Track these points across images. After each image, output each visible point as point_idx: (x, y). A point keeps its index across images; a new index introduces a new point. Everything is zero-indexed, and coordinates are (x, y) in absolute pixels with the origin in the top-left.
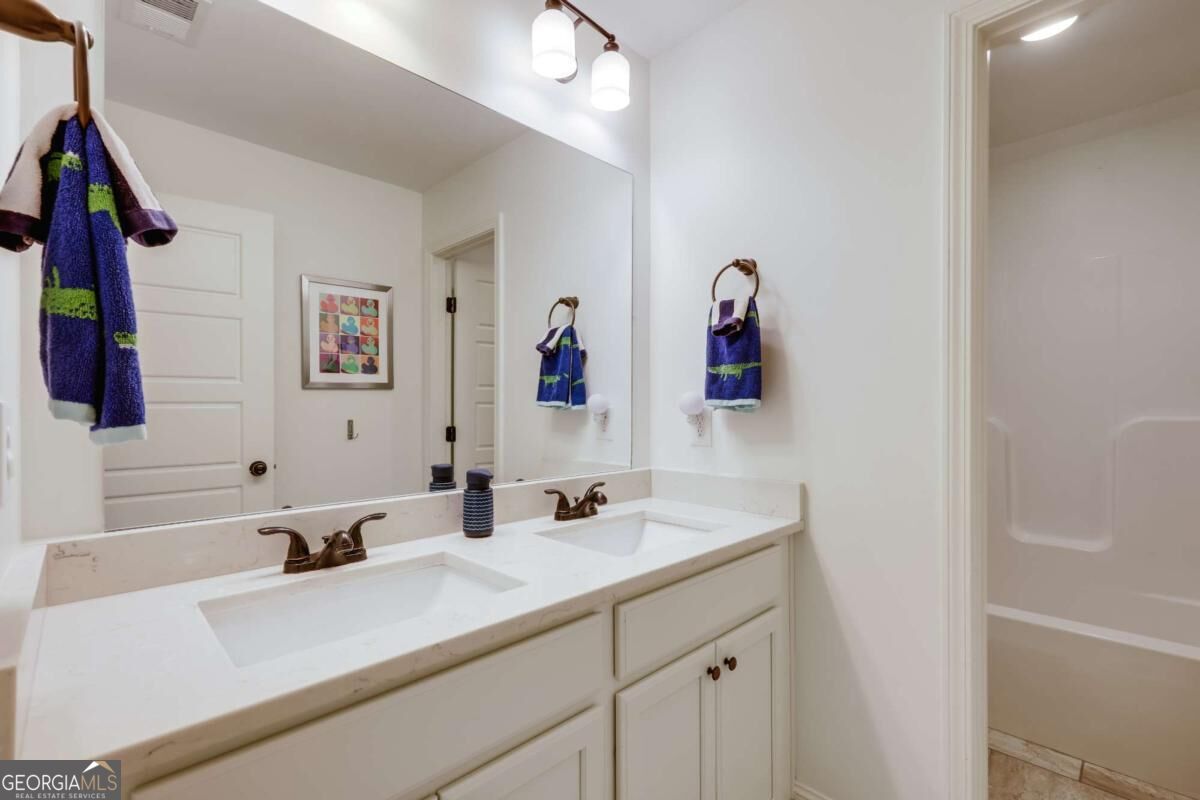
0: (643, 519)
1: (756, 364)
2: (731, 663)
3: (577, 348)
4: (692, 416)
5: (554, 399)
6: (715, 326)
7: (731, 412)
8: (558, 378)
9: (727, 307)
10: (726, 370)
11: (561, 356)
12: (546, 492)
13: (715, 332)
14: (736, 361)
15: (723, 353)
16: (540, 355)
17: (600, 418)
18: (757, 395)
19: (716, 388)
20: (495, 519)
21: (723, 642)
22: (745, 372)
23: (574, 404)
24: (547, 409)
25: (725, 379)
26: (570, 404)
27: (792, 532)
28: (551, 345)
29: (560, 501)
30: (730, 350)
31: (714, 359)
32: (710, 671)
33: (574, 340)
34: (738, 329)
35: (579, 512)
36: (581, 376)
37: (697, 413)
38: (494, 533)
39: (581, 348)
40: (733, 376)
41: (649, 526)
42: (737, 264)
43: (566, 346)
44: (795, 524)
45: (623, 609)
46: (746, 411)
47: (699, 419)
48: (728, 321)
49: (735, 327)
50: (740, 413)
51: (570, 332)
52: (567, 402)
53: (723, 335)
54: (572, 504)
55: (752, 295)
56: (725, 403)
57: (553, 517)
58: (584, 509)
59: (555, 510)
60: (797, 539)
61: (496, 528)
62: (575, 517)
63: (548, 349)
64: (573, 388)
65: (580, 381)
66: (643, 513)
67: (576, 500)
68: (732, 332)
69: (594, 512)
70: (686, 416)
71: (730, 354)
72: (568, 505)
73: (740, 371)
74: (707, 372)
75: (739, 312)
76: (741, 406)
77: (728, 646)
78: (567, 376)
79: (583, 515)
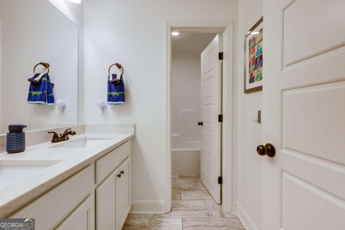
0: (86, 139)
1: (123, 93)
2: (123, 172)
3: (50, 82)
4: (101, 107)
5: (38, 100)
6: (111, 81)
7: (115, 105)
8: (40, 93)
9: (114, 76)
10: (114, 94)
11: (42, 85)
12: (48, 132)
13: (111, 82)
14: (117, 91)
15: (113, 89)
16: (29, 83)
17: (62, 108)
18: (124, 101)
19: (111, 98)
20: (26, 144)
21: (120, 167)
22: (120, 94)
23: (48, 103)
24: (32, 105)
25: (114, 96)
26: (47, 103)
27: (132, 136)
28: (37, 79)
29: (54, 136)
30: (115, 88)
31: (110, 90)
32: (118, 176)
33: (48, 79)
34: (118, 82)
35: (62, 139)
36: (52, 93)
37: (103, 106)
38: (25, 150)
39: (52, 82)
40: (117, 95)
41: (88, 141)
42: (117, 64)
43: (45, 81)
44: (133, 134)
45: (98, 161)
46: (120, 105)
47: (103, 108)
48: (115, 80)
49: (117, 82)
50: (118, 106)
51: (46, 76)
52: (45, 102)
53: (114, 83)
54: (59, 136)
55: (122, 74)
56: (114, 103)
57: (51, 142)
58: (65, 138)
59: (52, 139)
60: (133, 138)
61: (27, 148)
62: (61, 141)
63: (36, 81)
64: (48, 97)
65: (51, 95)
66: (86, 137)
67: (61, 135)
68: (116, 83)
69: (68, 139)
70: (99, 107)
71: (115, 89)
72: (58, 136)
73: (119, 94)
74: (108, 94)
75: (118, 78)
76: (118, 104)
77: (121, 168)
78: (45, 92)
79: (64, 140)
